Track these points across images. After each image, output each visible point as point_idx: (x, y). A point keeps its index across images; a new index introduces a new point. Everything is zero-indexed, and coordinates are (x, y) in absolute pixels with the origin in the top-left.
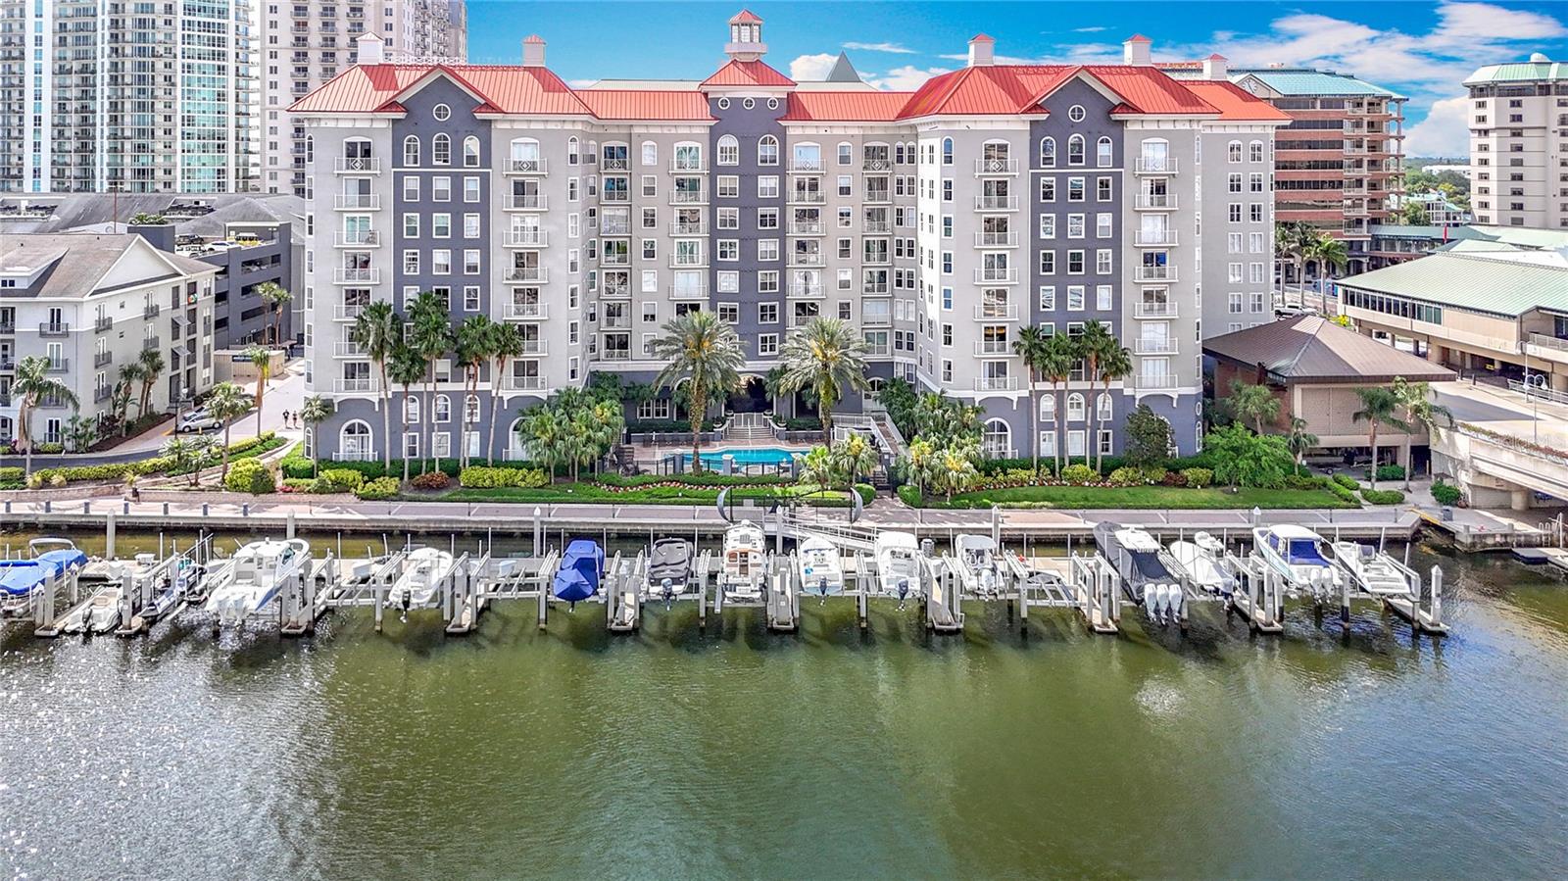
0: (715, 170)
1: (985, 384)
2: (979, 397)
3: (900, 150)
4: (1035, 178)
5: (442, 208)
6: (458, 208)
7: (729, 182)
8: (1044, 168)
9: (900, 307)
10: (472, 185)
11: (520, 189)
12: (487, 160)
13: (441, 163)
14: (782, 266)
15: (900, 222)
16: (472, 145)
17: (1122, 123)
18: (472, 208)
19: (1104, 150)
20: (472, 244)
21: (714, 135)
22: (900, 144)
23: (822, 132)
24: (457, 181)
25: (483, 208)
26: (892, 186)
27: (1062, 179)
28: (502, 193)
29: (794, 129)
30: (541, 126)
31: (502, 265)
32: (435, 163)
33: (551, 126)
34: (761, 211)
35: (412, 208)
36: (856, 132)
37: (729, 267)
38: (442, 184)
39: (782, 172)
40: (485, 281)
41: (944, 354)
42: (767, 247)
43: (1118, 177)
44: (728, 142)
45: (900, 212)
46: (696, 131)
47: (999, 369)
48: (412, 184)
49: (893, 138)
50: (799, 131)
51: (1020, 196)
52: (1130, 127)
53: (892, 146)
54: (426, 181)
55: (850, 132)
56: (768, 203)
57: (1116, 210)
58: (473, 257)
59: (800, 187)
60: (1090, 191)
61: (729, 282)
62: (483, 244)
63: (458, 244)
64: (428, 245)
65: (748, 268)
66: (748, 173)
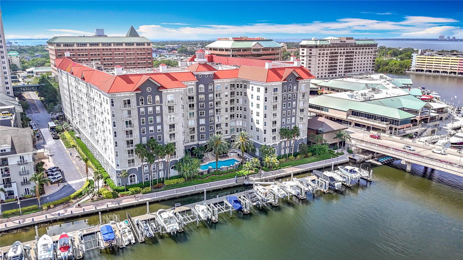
0: (198, 94)
1: (272, 141)
2: (271, 144)
3: (238, 85)
4: (283, 95)
5: (150, 115)
6: (155, 114)
7: (202, 97)
8: (284, 93)
9: (237, 122)
10: (158, 108)
11: (170, 108)
12: (161, 101)
13: (149, 103)
14: (214, 116)
15: (238, 102)
16: (157, 98)
17: (298, 81)
18: (158, 115)
19: (295, 88)
20: (159, 124)
21: (197, 84)
22: (238, 83)
23: (221, 81)
24: (154, 108)
25: (161, 114)
26: (236, 93)
27: (287, 95)
28: (165, 109)
29: (216, 81)
30: (174, 91)
31: (166, 128)
32: (148, 103)
33: (176, 91)
34: (210, 103)
35: (143, 116)
36: (229, 81)
37: (202, 118)
38: (150, 109)
39: (213, 93)
40: (162, 133)
41: (264, 136)
42: (211, 111)
43: (297, 93)
44: (202, 86)
45: (238, 100)
46: (193, 83)
47: (274, 138)
48: (142, 110)
49: (236, 81)
50: (216, 82)
51: (280, 100)
52: (300, 82)
53: (236, 84)
54: (146, 109)
55: (227, 81)
56: (211, 101)
57: (296, 101)
58: (159, 127)
59: (217, 96)
60: (292, 97)
61: (202, 121)
62: (161, 124)
63: (155, 125)
64: (148, 126)
65: (207, 118)
66: (206, 94)
